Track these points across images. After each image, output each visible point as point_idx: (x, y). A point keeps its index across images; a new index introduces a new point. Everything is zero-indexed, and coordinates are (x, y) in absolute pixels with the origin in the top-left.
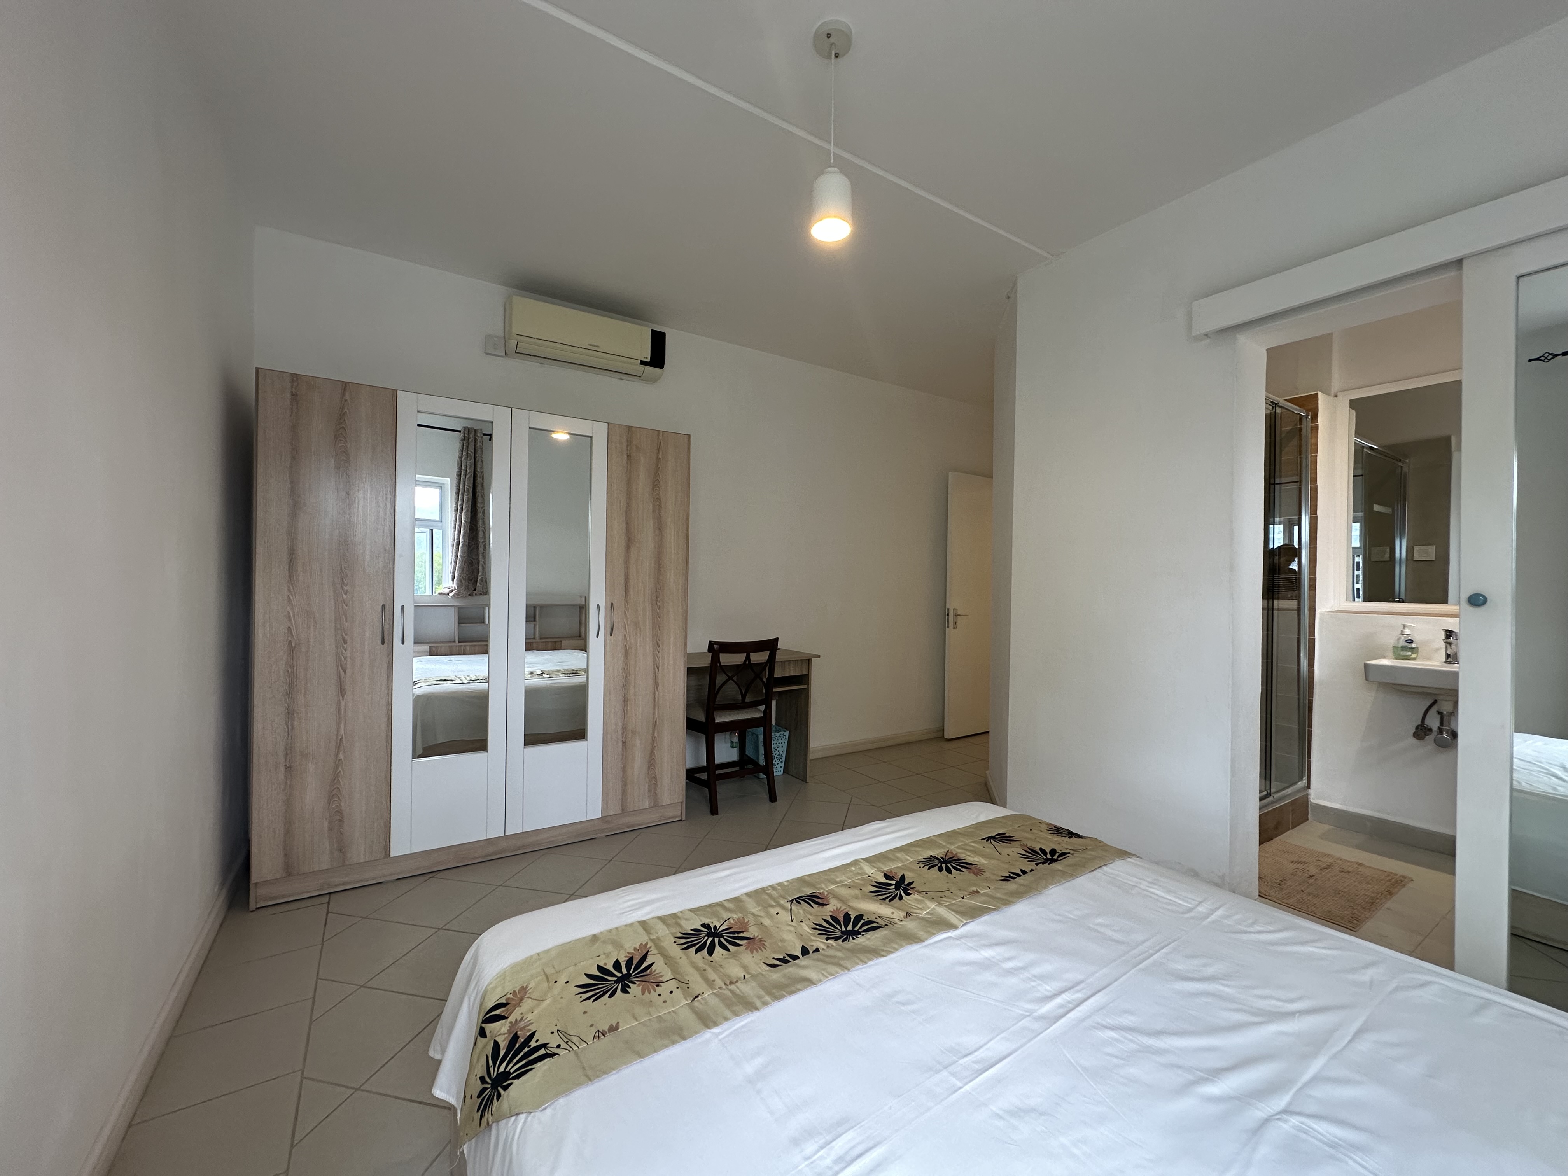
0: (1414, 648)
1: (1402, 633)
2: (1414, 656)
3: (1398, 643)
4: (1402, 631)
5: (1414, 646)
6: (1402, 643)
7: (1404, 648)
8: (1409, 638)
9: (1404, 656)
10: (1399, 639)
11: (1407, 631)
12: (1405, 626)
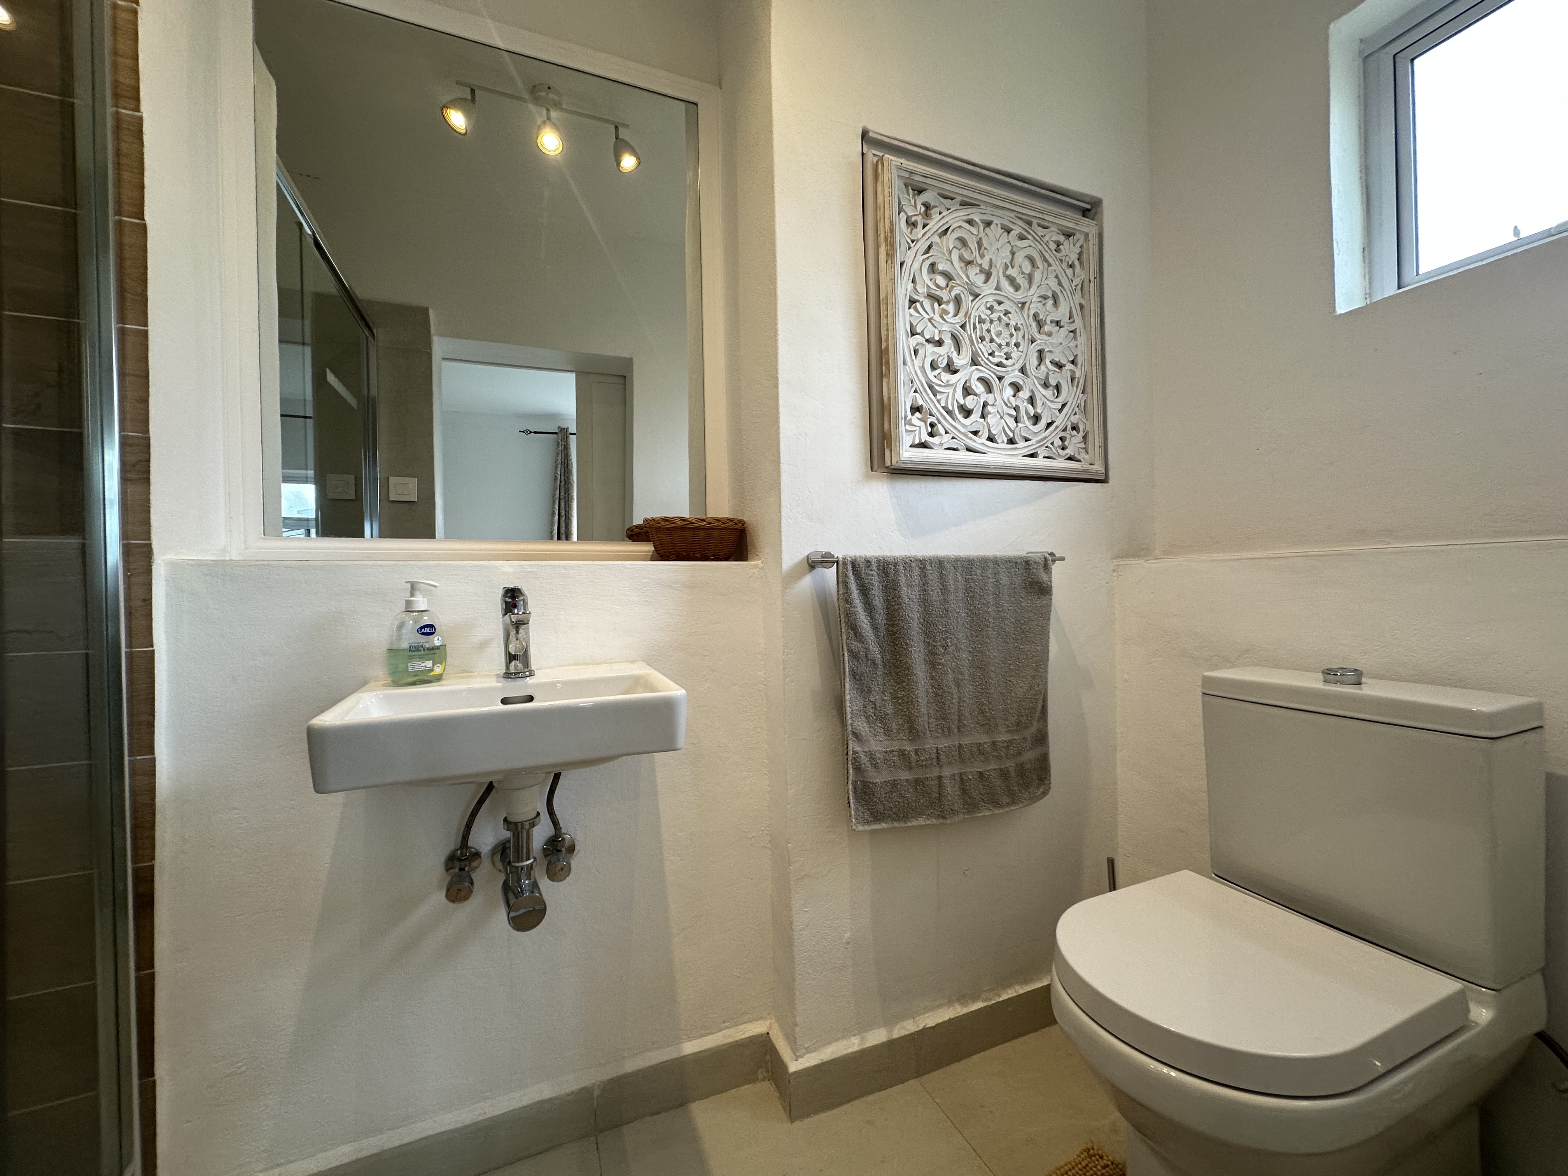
0: (438, 648)
1: (409, 608)
2: (438, 670)
3: (399, 637)
4: (408, 603)
5: (436, 641)
6: (410, 637)
7: (416, 651)
8: (426, 620)
9: (416, 674)
10: (401, 626)
11: (421, 603)
12: (413, 588)
